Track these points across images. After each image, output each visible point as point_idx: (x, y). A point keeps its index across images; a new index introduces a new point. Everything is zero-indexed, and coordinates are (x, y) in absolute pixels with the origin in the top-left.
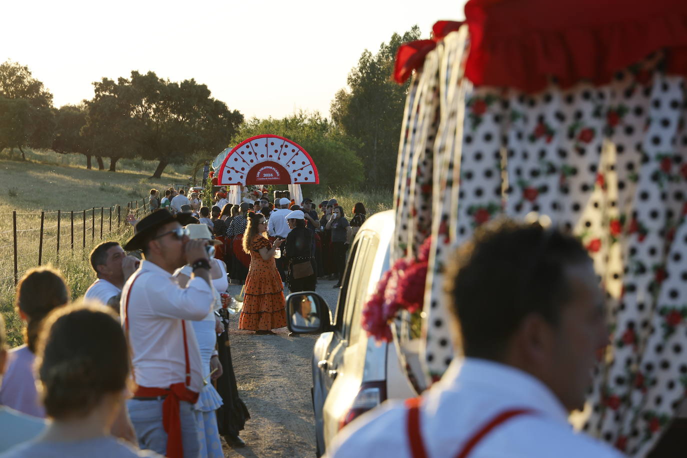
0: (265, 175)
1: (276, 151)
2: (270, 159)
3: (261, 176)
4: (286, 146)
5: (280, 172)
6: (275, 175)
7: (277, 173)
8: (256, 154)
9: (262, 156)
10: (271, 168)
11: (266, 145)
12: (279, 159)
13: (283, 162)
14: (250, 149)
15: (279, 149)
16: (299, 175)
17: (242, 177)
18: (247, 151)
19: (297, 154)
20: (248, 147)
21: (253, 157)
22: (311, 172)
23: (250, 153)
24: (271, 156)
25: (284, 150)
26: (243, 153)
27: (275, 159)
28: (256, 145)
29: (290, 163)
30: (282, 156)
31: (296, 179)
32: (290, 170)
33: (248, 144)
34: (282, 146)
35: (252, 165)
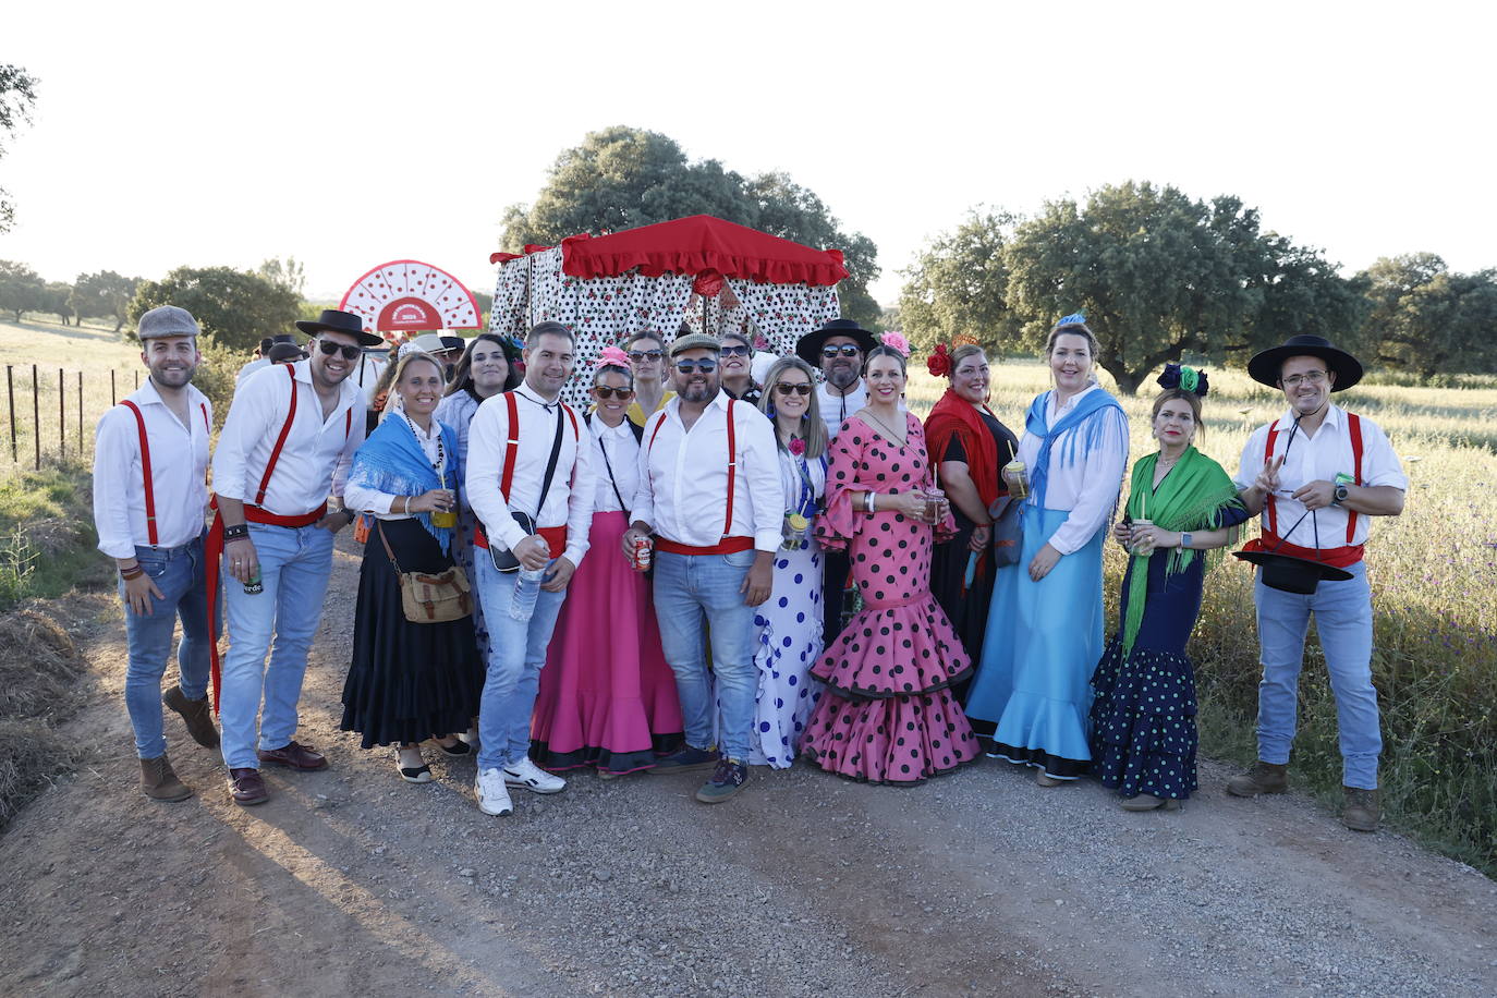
0: (405, 317)
1: (420, 283)
2: (411, 295)
3: (399, 318)
4: (434, 276)
5: (426, 314)
6: (419, 317)
7: (423, 314)
8: (390, 287)
9: (400, 290)
10: (413, 306)
11: (405, 275)
12: (424, 293)
13: (430, 299)
14: (381, 280)
15: (424, 280)
16: (454, 316)
17: (371, 320)
18: (377, 282)
19: (450, 287)
20: (378, 276)
21: (386, 290)
22: (470, 313)
23: (382, 286)
24: (412, 290)
25: (432, 281)
26: (371, 285)
27: (418, 294)
28: (390, 274)
29: (441, 301)
30: (428, 290)
31: (450, 323)
32: (440, 310)
33: (378, 272)
34: (427, 276)
35: (386, 302)
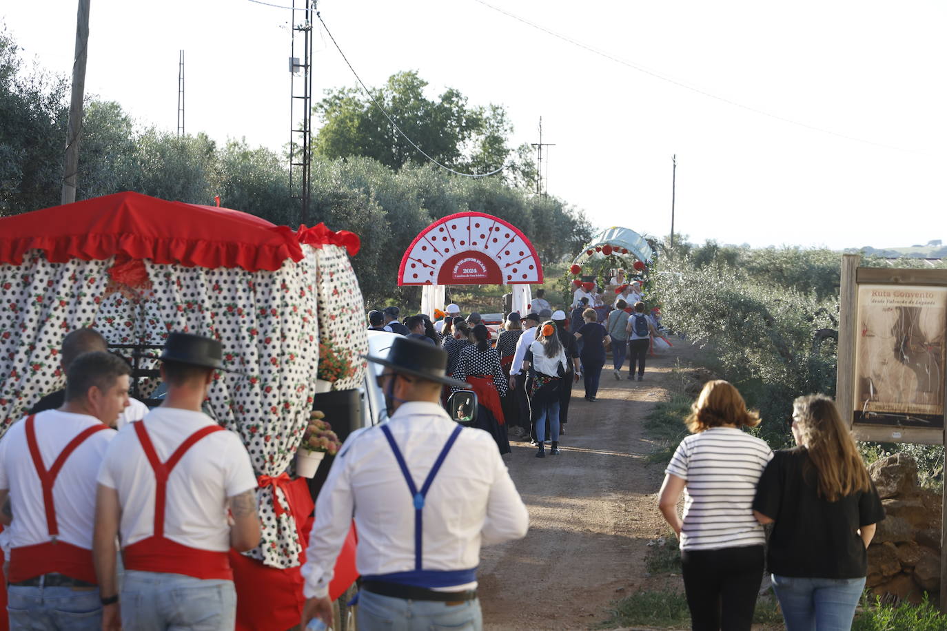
0: (466, 271)
1: (483, 236)
2: (473, 248)
3: (460, 272)
4: (497, 229)
5: (487, 268)
6: (480, 270)
7: (484, 268)
8: (453, 240)
9: (462, 243)
10: (474, 260)
11: (469, 228)
12: (486, 247)
13: (491, 253)
14: (445, 234)
15: (487, 233)
16: (515, 271)
17: (432, 273)
18: (440, 236)
19: (512, 240)
20: (441, 230)
21: (448, 244)
22: (531, 267)
23: (445, 239)
24: (475, 244)
25: (494, 234)
26: (434, 239)
27: (480, 248)
28: (454, 227)
29: (503, 254)
30: (491, 243)
31: (510, 277)
32: (501, 264)
33: (443, 226)
34: (491, 229)
35: (449, 255)
